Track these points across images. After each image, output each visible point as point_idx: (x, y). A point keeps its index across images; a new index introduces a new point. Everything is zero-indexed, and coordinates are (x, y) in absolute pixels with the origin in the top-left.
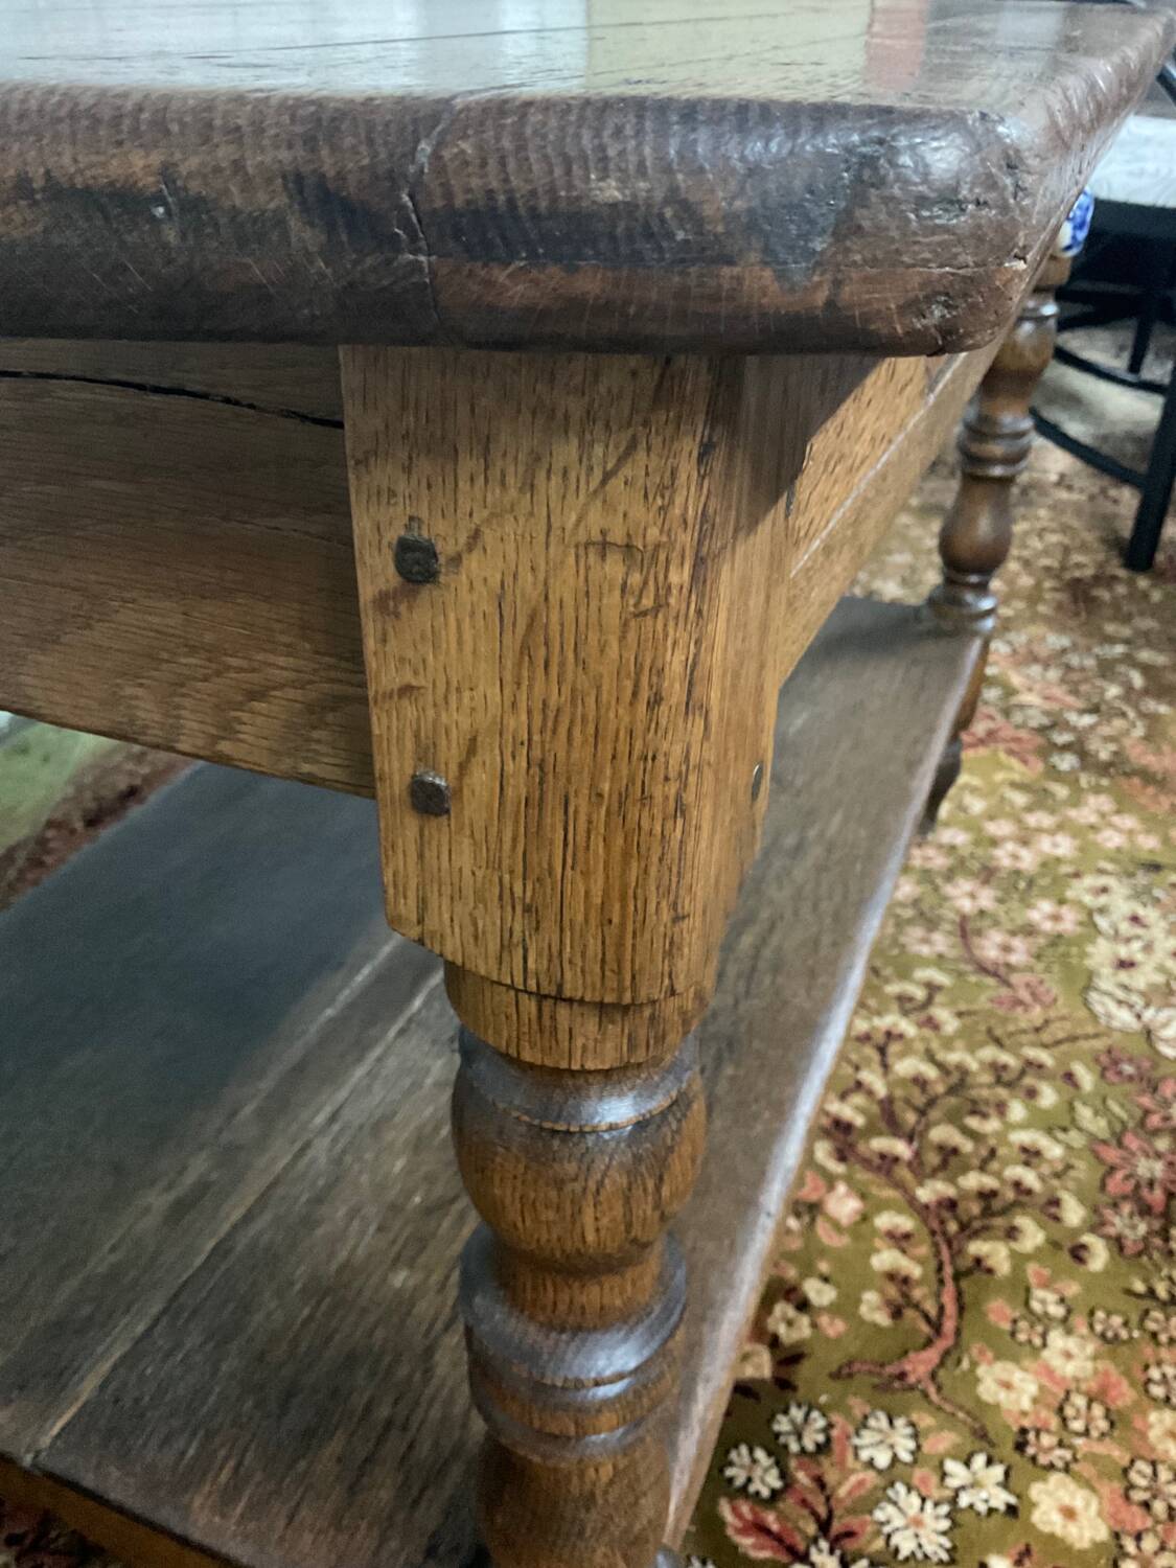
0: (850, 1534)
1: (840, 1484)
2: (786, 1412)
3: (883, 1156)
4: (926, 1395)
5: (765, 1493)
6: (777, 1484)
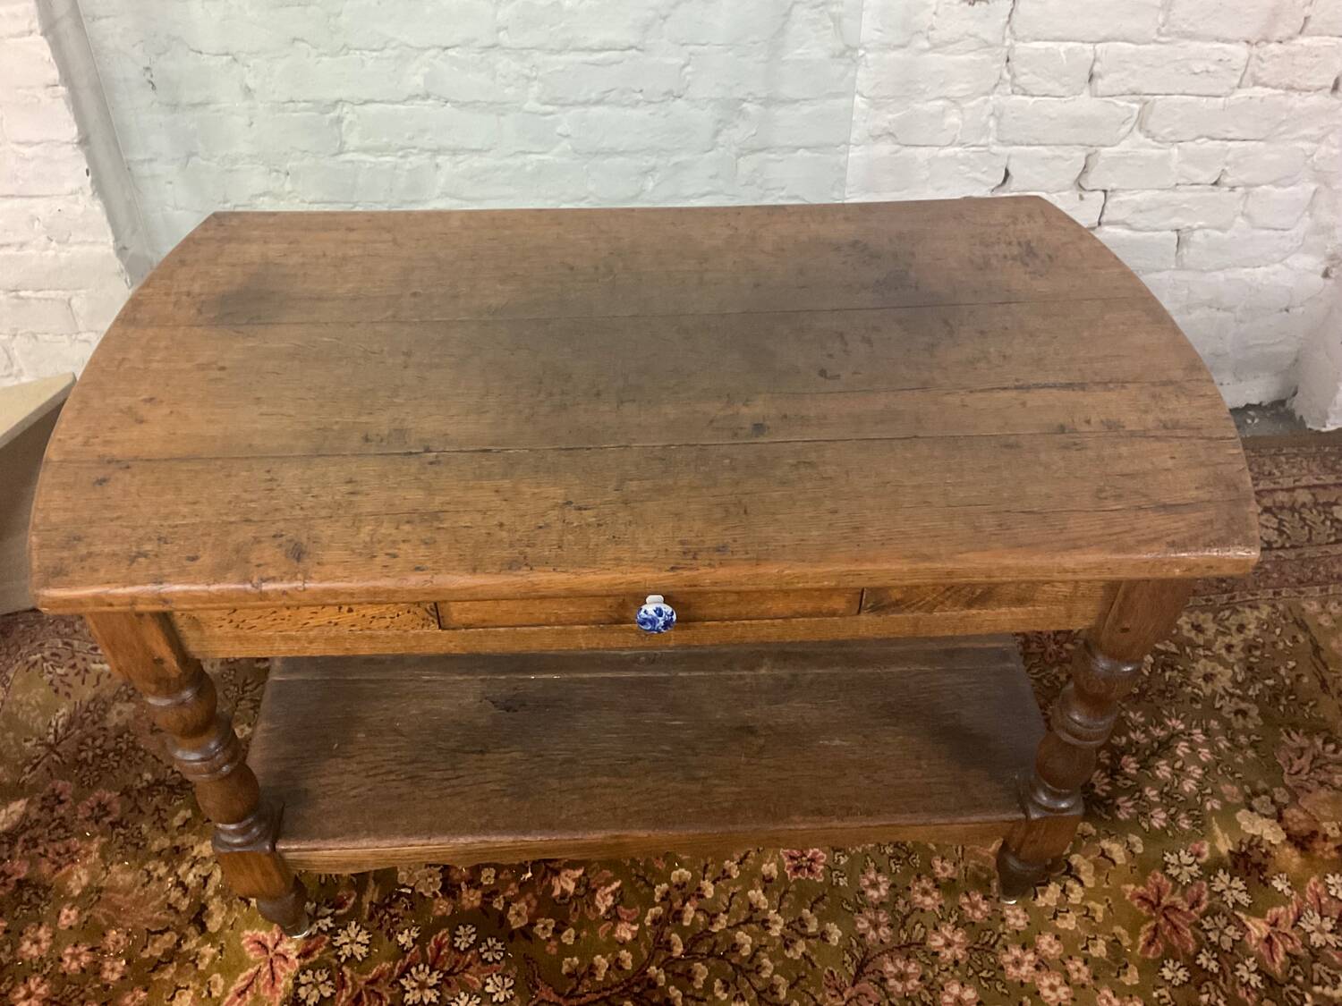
0: (449, 985)
1: (470, 974)
2: (497, 941)
3: (668, 942)
4: (532, 1000)
5: (456, 945)
6: (462, 949)
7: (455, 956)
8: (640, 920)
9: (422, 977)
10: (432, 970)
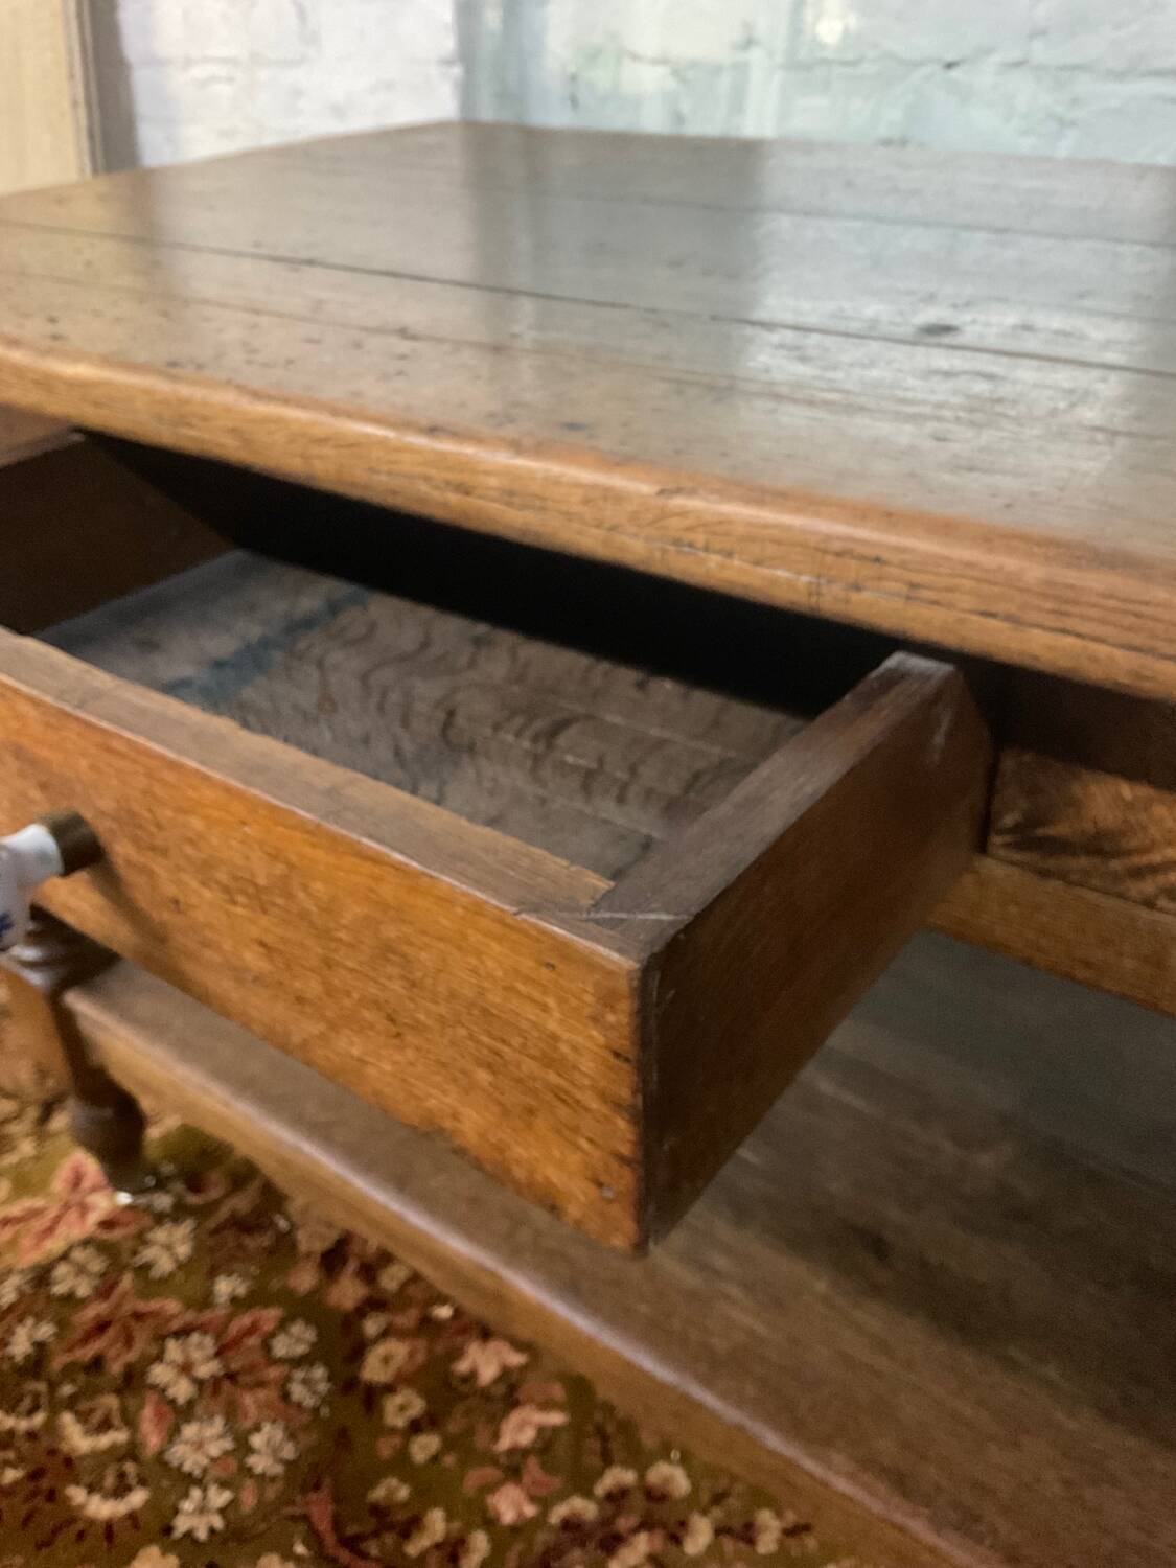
0: (217, 1393)
1: (254, 1398)
2: (327, 1378)
5: (273, 1344)
6: (276, 1354)
7: (258, 1357)
8: (545, 1503)
9: (196, 1355)
10: (218, 1354)
